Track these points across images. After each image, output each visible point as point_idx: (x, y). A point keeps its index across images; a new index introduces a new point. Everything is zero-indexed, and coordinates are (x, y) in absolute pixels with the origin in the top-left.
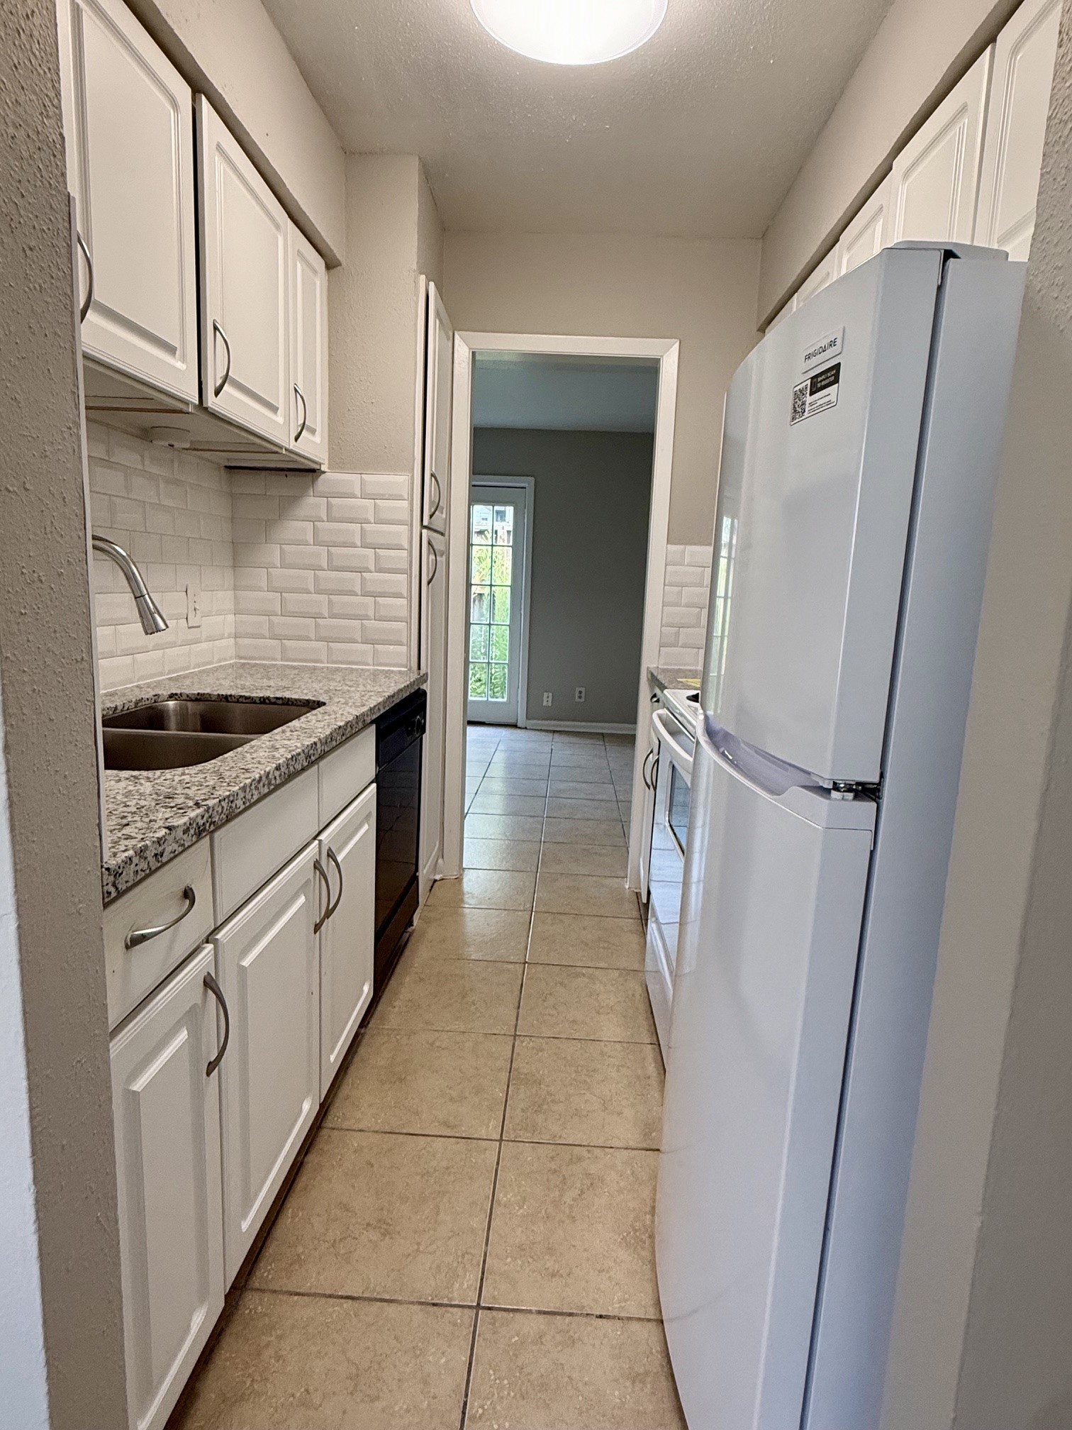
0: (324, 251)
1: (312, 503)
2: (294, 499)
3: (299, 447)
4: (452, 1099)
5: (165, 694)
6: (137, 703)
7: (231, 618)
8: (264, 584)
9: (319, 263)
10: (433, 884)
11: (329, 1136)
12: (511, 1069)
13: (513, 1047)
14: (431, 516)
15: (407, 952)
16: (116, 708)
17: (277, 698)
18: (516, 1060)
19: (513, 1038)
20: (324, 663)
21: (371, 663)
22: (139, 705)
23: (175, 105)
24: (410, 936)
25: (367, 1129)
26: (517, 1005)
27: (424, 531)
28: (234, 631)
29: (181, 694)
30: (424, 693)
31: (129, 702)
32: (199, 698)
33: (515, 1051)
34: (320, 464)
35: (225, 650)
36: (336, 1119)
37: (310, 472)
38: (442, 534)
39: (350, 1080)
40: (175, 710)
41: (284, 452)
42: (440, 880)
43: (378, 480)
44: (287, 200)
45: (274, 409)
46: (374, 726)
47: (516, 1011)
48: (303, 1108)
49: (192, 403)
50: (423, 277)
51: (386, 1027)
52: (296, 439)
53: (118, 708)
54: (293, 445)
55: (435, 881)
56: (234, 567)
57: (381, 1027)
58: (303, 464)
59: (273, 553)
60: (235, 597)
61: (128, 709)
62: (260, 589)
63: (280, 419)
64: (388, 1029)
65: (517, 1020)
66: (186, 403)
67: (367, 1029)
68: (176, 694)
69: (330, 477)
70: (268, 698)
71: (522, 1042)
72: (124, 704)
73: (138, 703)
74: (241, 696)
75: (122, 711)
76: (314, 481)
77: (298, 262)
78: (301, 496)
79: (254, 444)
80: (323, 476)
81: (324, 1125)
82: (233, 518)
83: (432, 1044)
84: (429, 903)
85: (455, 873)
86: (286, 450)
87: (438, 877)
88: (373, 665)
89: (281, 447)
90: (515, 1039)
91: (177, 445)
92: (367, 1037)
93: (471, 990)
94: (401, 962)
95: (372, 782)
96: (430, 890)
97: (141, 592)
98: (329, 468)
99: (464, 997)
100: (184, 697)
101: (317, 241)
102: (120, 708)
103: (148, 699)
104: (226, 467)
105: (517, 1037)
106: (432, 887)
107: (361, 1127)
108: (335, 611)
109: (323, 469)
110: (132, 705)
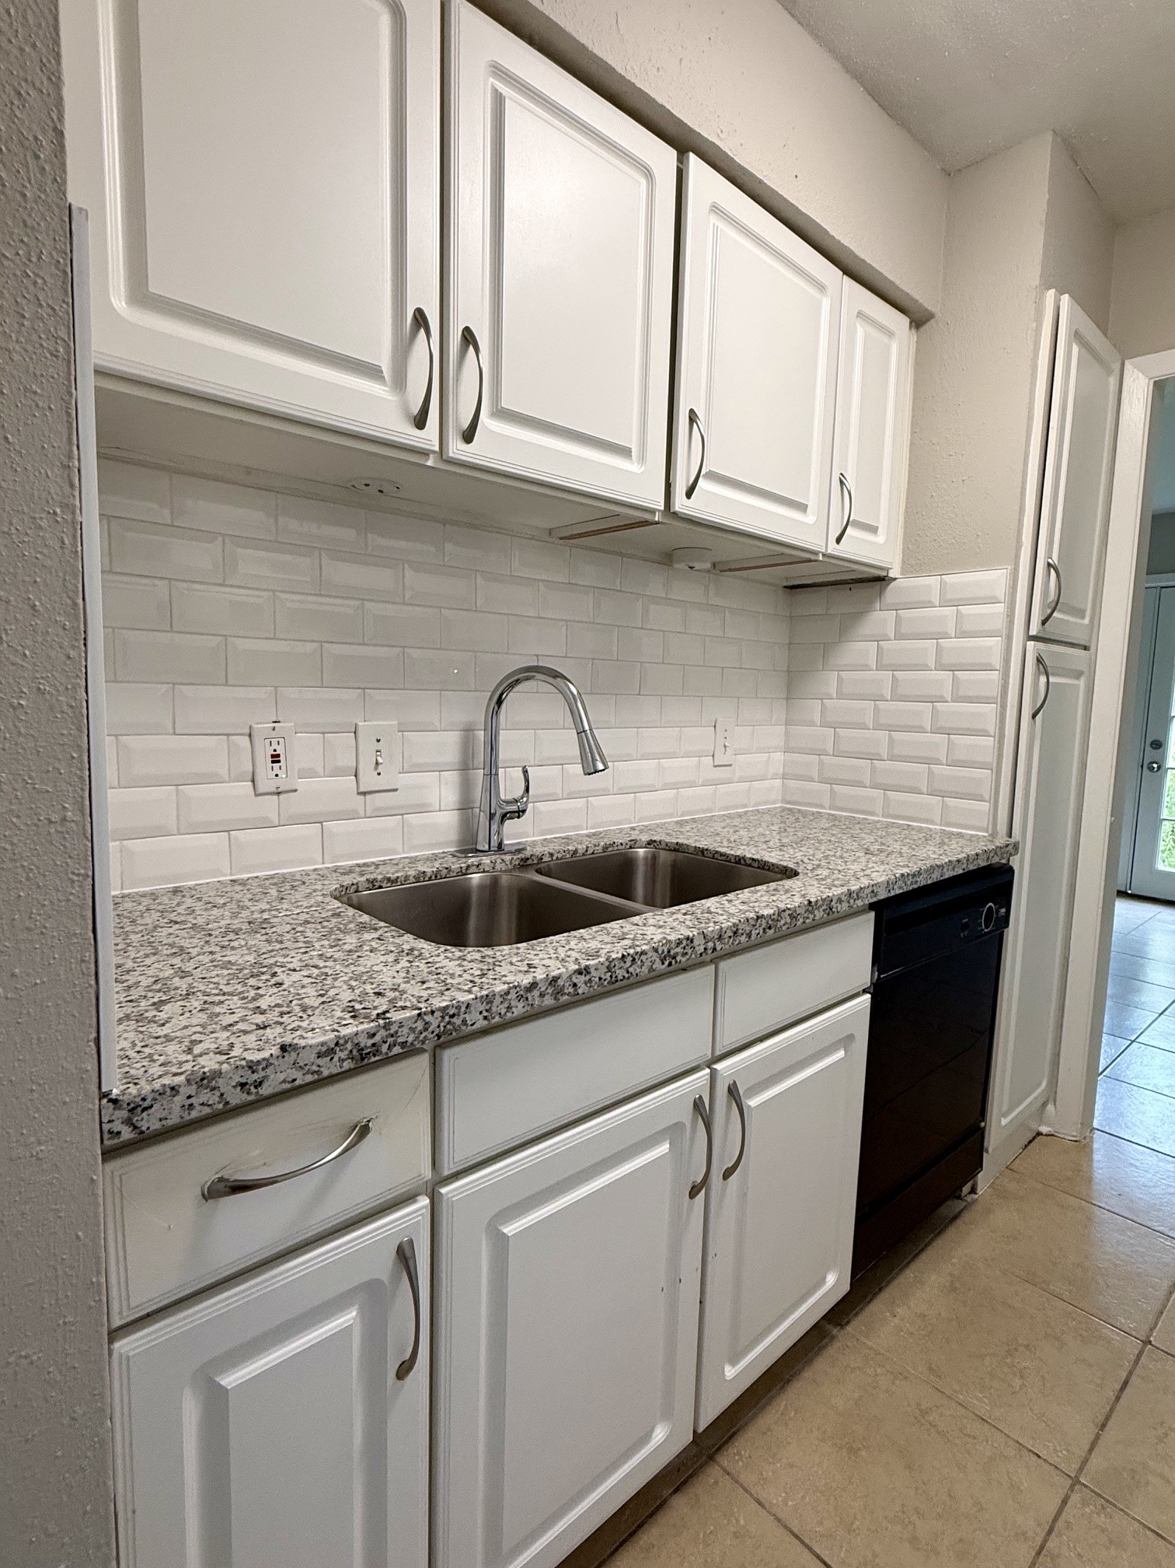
0: (904, 303)
1: (881, 619)
2: (858, 616)
3: (846, 549)
4: (914, 1540)
5: (643, 839)
6: (605, 848)
7: (779, 756)
8: (817, 718)
9: (898, 322)
10: (1034, 1138)
11: (716, 1483)
12: (1042, 1548)
13: (1064, 1502)
14: (1044, 622)
15: (951, 1232)
16: (576, 851)
17: (753, 859)
18: (1060, 1535)
19: (1070, 1482)
20: (878, 816)
21: (939, 822)
22: (610, 849)
23: (648, 174)
24: (965, 1208)
25: (767, 1505)
26: (1101, 1418)
27: (1031, 644)
28: (781, 771)
29: (660, 841)
30: (1011, 871)
31: (595, 846)
32: (678, 848)
33: (1064, 1515)
34: (888, 570)
35: (769, 793)
36: (737, 1458)
37: (877, 580)
38: (1086, 648)
39: (784, 1403)
40: (646, 858)
41: (821, 558)
42: (1046, 1135)
43: (961, 580)
44: (836, 253)
45: (802, 508)
46: (872, 914)
47: (1093, 1430)
48: (654, 1435)
49: (659, 510)
50: (1052, 292)
51: (869, 1343)
52: (838, 540)
53: (579, 851)
54: (833, 548)
55: (1039, 1134)
56: (788, 699)
57: (862, 1339)
58: (863, 572)
59: (830, 681)
60: (787, 734)
61: (593, 853)
62: (812, 724)
63: (810, 518)
64: (870, 1348)
65: (1091, 1450)
66: (652, 511)
67: (842, 1332)
68: (655, 841)
69: (903, 584)
70: (744, 858)
71: (1085, 1503)
72: (587, 847)
73: (607, 848)
74: (717, 852)
75: (584, 854)
76: (881, 593)
77: (859, 326)
78: (868, 612)
79: (782, 554)
80: (893, 584)
81: (719, 1458)
82: (790, 644)
83: (924, 1413)
84: (1014, 1166)
85: (1074, 1134)
86: (824, 555)
87: (1044, 1129)
88: (941, 825)
89: (816, 553)
90: (1072, 1488)
91: (698, 566)
92: (836, 1345)
93: (1027, 1347)
94: (934, 1244)
95: (865, 991)
96: (1026, 1146)
97: (583, 727)
98: (902, 574)
99: (1009, 1353)
100: (663, 846)
101: (892, 294)
102: (580, 852)
103: (622, 844)
104: (785, 587)
105: (1077, 1487)
106: (1030, 1142)
107: (763, 1496)
108: (896, 752)
109: (891, 575)
110: (599, 849)
